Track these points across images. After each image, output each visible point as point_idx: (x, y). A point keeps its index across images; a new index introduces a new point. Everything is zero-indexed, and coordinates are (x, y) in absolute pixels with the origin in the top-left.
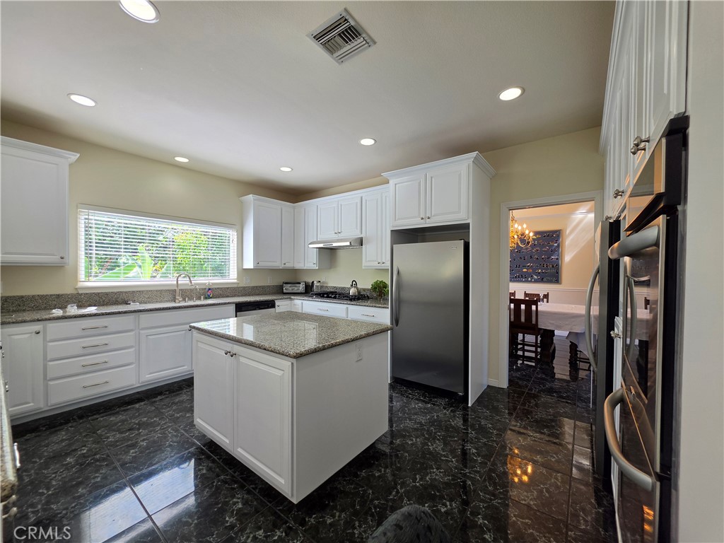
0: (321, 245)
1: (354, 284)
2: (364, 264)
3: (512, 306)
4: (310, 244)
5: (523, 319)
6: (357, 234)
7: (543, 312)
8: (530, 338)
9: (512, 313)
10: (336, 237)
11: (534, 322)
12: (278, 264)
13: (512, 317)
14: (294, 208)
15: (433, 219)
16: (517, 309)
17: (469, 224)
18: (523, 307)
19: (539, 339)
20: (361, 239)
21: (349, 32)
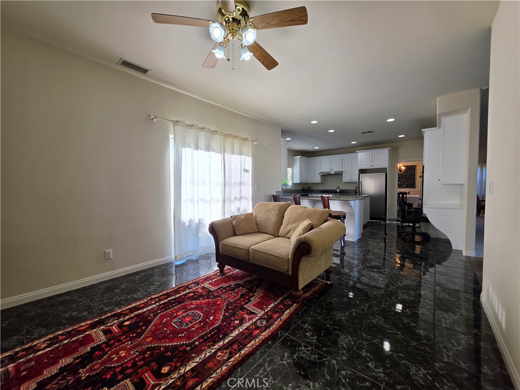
0: (323, 174)
1: (338, 188)
4: (319, 173)
6: (340, 169)
10: (330, 170)
14: (309, 159)
15: (375, 166)
17: (387, 168)
20: (342, 172)
21: (371, 132)
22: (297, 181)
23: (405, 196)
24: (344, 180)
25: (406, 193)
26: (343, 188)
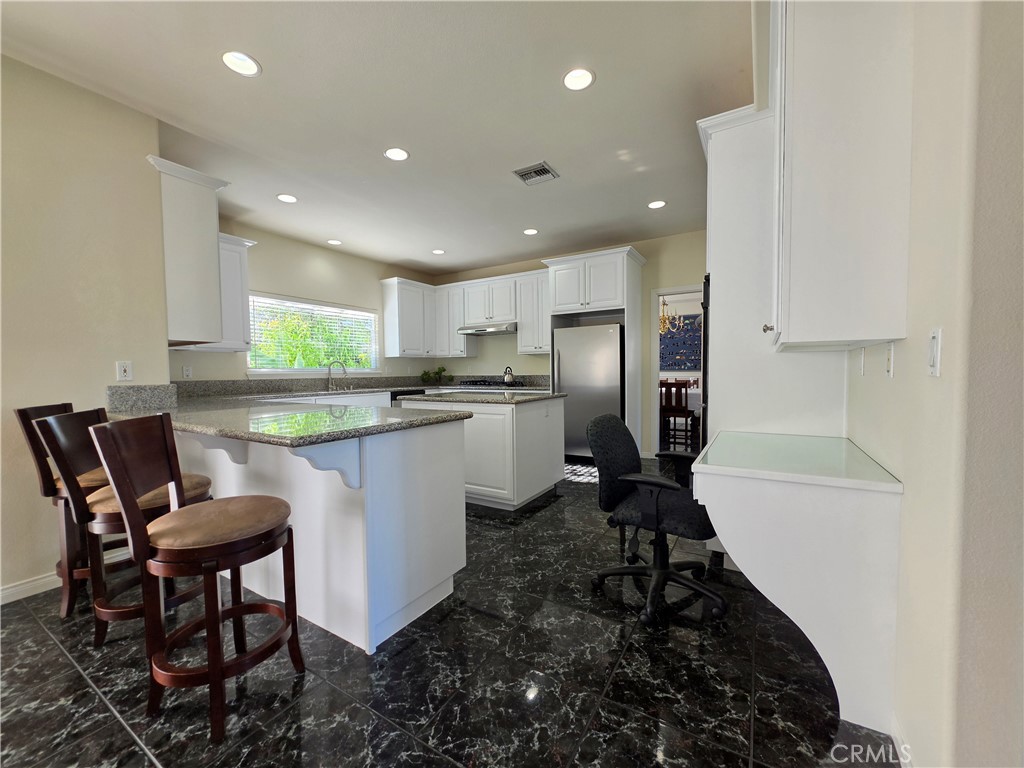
0: (469, 331)
1: (508, 371)
2: (519, 349)
3: (664, 389)
4: (460, 329)
5: (674, 403)
6: (510, 319)
7: (692, 394)
8: (681, 420)
9: (664, 397)
10: (487, 322)
11: (684, 404)
12: (421, 353)
13: (664, 401)
14: (435, 291)
15: (592, 305)
16: (669, 392)
17: (623, 309)
18: (674, 390)
19: (689, 422)
20: (516, 324)
21: (542, 171)
22: (394, 351)
23: (683, 390)
24: (521, 349)
25: (685, 384)
26: (520, 371)
